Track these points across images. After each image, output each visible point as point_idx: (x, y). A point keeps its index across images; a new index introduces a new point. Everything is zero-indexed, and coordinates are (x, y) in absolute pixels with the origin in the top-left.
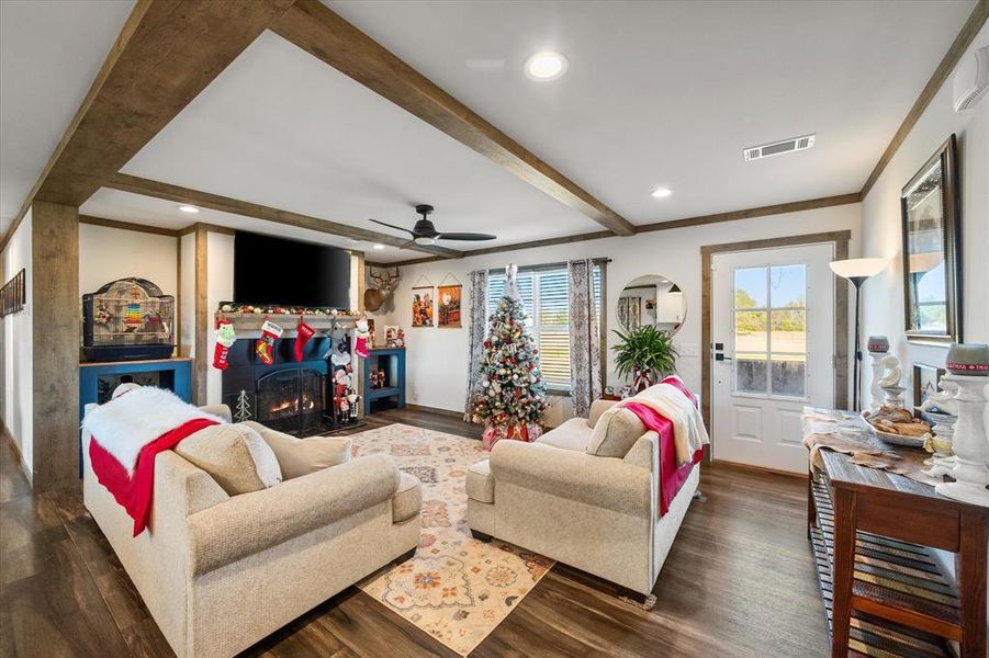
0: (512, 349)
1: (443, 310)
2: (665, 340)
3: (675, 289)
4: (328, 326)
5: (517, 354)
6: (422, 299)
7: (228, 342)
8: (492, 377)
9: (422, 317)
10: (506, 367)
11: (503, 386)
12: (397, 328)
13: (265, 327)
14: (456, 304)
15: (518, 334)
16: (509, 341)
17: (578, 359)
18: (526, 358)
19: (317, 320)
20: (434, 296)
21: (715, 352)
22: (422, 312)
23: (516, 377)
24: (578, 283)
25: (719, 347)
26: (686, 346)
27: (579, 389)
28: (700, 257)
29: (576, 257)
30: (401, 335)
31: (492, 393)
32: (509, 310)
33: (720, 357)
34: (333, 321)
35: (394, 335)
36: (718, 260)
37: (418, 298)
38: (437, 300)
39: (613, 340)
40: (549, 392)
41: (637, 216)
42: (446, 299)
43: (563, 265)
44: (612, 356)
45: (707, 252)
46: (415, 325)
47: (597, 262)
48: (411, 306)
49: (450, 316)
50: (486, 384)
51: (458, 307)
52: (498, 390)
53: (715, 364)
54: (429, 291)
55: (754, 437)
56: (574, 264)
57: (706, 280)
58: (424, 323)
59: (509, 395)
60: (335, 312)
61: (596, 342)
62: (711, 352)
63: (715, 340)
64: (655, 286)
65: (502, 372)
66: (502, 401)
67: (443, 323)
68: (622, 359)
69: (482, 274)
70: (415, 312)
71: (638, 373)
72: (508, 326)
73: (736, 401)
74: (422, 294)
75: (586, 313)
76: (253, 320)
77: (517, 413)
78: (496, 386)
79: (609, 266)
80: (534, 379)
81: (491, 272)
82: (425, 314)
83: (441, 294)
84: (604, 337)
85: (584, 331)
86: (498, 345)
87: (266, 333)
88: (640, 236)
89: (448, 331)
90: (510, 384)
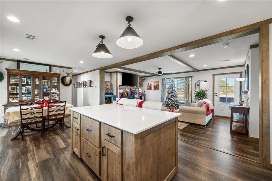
0: (173, 94)
1: (155, 87)
2: (205, 92)
3: (205, 81)
4: (134, 90)
5: (174, 95)
6: (150, 84)
7: (122, 92)
8: (169, 99)
9: (150, 88)
10: (172, 97)
11: (171, 101)
12: (144, 90)
13: (126, 90)
14: (158, 85)
15: (174, 91)
16: (172, 92)
17: (186, 96)
18: (176, 96)
19: (133, 88)
20: (153, 84)
21: (215, 94)
22: (149, 87)
23: (174, 99)
24: (186, 81)
25: (216, 93)
26: (209, 93)
27: (186, 102)
28: (212, 76)
29: (186, 76)
30: (145, 92)
31: (169, 102)
32: (172, 87)
33: (216, 96)
34: (135, 89)
35: (143, 92)
36: (216, 77)
37: (149, 84)
38: (153, 85)
39: (194, 92)
40: (180, 103)
41: (199, 68)
42: (155, 84)
43: (183, 77)
44: (194, 95)
45: (214, 75)
46: (148, 90)
47: (190, 77)
48: (147, 86)
49: (156, 88)
50: (168, 101)
51: (158, 86)
52: (171, 102)
53: (215, 97)
54: (151, 83)
55: (223, 111)
56: (185, 77)
57: (214, 81)
58: (150, 89)
59: (173, 103)
60: (135, 87)
61: (190, 93)
62: (214, 94)
63: (215, 92)
64: (200, 81)
65: (171, 98)
66: (171, 104)
67: (155, 89)
68: (196, 96)
69: (164, 79)
70: (148, 87)
71: (199, 99)
72: (172, 90)
73: (220, 104)
74: (150, 83)
75: (188, 87)
76: (124, 88)
77: (174, 106)
78: (170, 101)
79: (193, 78)
80: (177, 100)
81: (166, 79)
82: (150, 87)
83: (154, 83)
84: (191, 92)
85: (187, 91)
86: (170, 93)
87: (126, 91)
88: (199, 72)
89: (156, 91)
90: (173, 101)
